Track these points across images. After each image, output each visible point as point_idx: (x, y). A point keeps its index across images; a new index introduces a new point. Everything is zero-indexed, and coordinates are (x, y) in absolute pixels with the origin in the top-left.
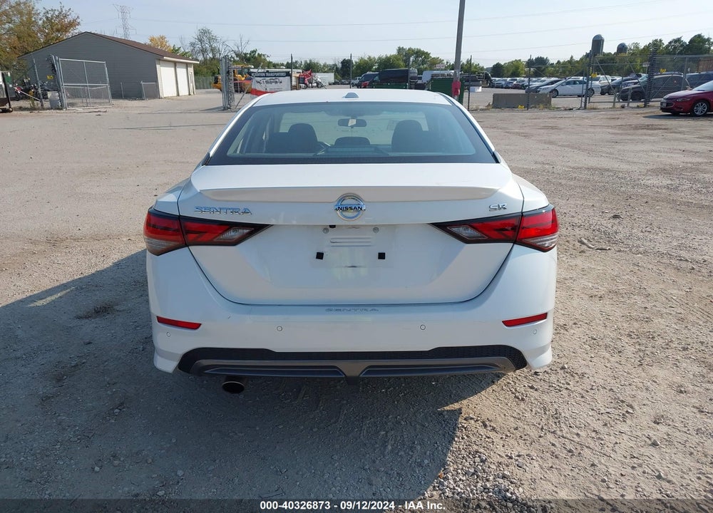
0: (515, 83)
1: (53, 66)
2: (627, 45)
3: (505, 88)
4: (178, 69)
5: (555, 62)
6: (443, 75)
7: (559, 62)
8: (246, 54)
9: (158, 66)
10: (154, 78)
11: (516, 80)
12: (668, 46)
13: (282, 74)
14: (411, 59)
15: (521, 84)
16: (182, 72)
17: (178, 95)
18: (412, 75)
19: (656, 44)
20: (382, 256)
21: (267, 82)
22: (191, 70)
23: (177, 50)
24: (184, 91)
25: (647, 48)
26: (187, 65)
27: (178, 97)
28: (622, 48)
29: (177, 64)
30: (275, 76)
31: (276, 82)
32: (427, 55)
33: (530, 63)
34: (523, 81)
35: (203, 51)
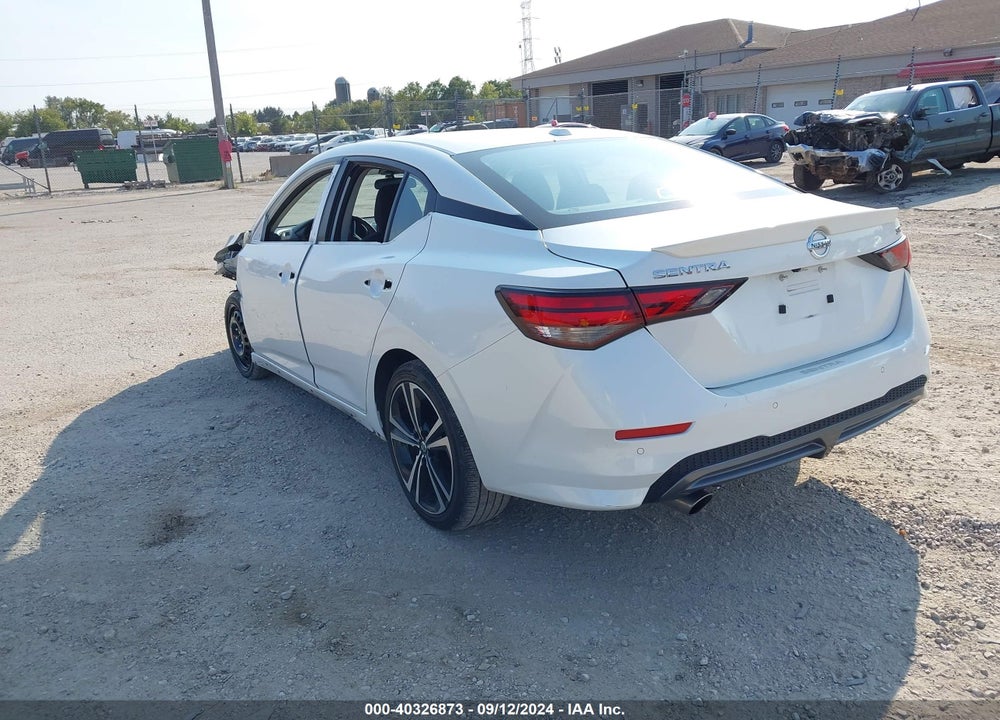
0: (259, 143)
2: (377, 89)
3: (247, 151)
5: (292, 114)
6: (156, 136)
7: (296, 114)
11: (260, 139)
12: (426, 91)
14: (74, 114)
15: (269, 144)
18: (103, 138)
19: (413, 88)
25: (401, 95)
28: (373, 94)
32: (98, 108)
33: (259, 117)
34: (270, 140)
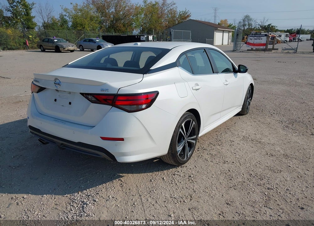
1: (171, 33)
4: (224, 33)
8: (265, 26)
9: (215, 32)
10: (212, 37)
13: (263, 35)
16: (226, 35)
17: (222, 44)
20: (70, 103)
21: (255, 39)
22: (231, 34)
23: (231, 25)
24: (225, 43)
26: (229, 32)
27: (222, 46)
29: (224, 31)
30: (260, 36)
31: (259, 39)
35: (244, 25)
